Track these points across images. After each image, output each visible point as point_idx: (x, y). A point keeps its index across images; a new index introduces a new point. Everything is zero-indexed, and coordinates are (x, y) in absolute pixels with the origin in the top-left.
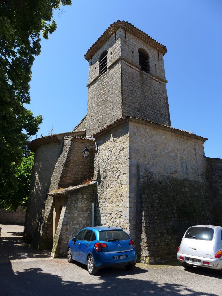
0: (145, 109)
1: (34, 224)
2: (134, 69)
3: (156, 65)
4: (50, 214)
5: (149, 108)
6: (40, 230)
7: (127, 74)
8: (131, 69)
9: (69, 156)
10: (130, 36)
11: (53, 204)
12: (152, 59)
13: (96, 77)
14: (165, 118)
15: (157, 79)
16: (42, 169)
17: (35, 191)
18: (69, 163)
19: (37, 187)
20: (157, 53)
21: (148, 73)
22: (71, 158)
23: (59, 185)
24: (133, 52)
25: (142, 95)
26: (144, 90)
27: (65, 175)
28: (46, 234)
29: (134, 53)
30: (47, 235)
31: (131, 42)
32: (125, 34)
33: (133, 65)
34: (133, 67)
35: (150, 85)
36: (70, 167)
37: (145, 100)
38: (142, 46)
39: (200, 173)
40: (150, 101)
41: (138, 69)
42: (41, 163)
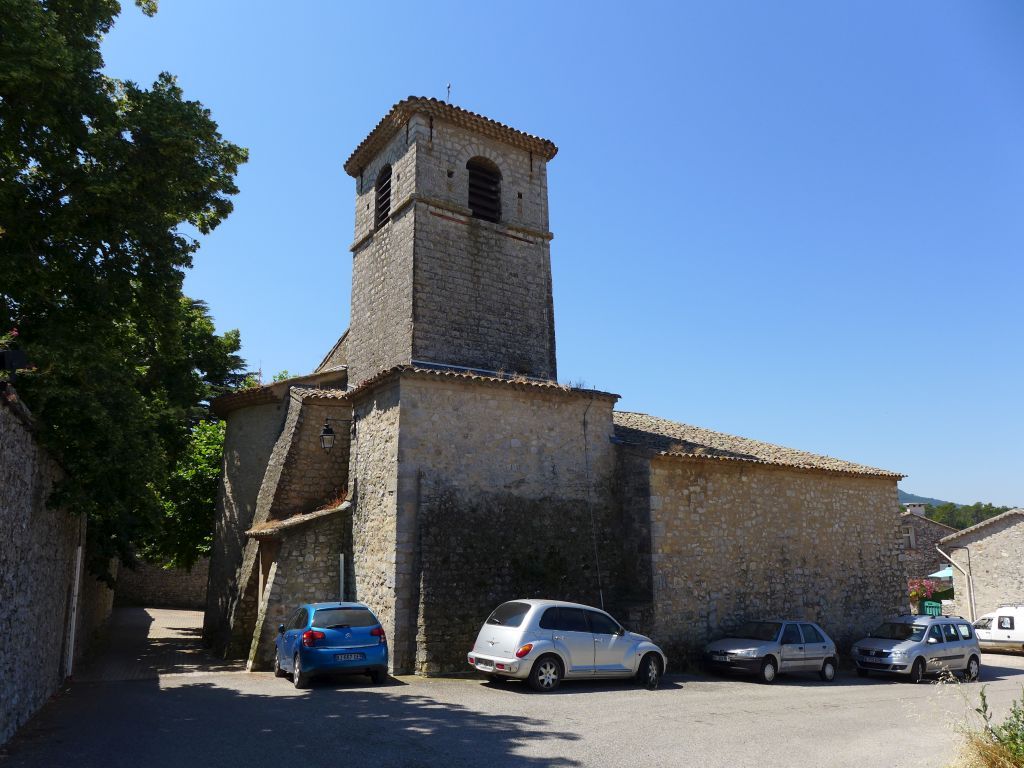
0: (480, 320)
1: (222, 602)
2: (453, 220)
3: (520, 196)
4: (250, 578)
5: (492, 318)
6: (230, 616)
7: (432, 237)
8: (445, 222)
9: (296, 440)
10: (445, 130)
11: (258, 555)
12: (510, 179)
13: (367, 232)
14: (538, 336)
15: (521, 235)
16: (238, 468)
17: (223, 522)
18: (296, 457)
19: (228, 514)
20: (527, 160)
21: (495, 220)
22: (302, 445)
23: (271, 511)
24: (450, 174)
25: (471, 285)
26: (478, 270)
27: (287, 488)
28: (243, 623)
29: (455, 175)
30: (246, 626)
31: (449, 145)
32: (431, 127)
33: (449, 210)
34: (450, 214)
35: (498, 255)
36: (300, 467)
37: (479, 297)
38: (481, 148)
39: (594, 481)
40: (494, 297)
41: (463, 218)
42: (236, 454)
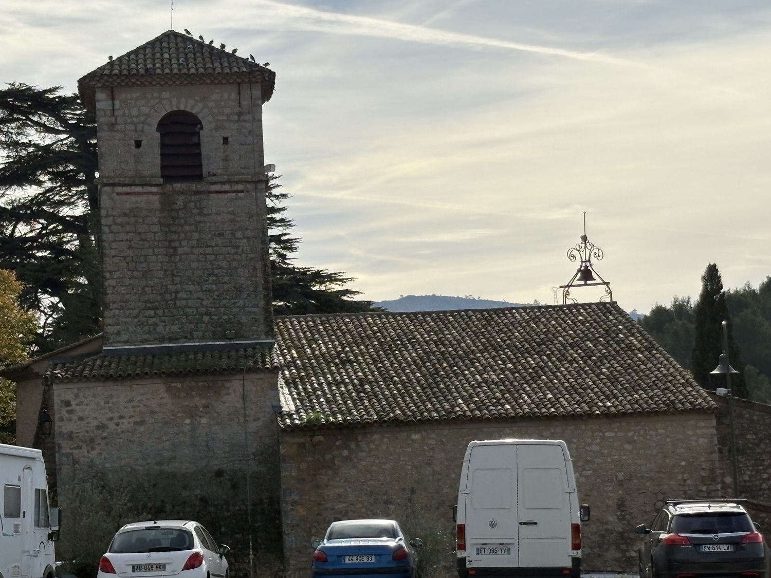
2: (143, 193)
3: (226, 140)
5: (192, 288)
8: (134, 199)
10: (129, 96)
12: (213, 125)
14: (249, 295)
15: (226, 187)
20: (234, 96)
21: (199, 177)
24: (138, 144)
25: (166, 259)
26: (174, 241)
29: (144, 143)
31: (134, 112)
32: (113, 99)
33: (138, 185)
34: (139, 189)
35: (198, 218)
37: (176, 268)
38: (174, 100)
40: (194, 265)
41: (154, 189)
